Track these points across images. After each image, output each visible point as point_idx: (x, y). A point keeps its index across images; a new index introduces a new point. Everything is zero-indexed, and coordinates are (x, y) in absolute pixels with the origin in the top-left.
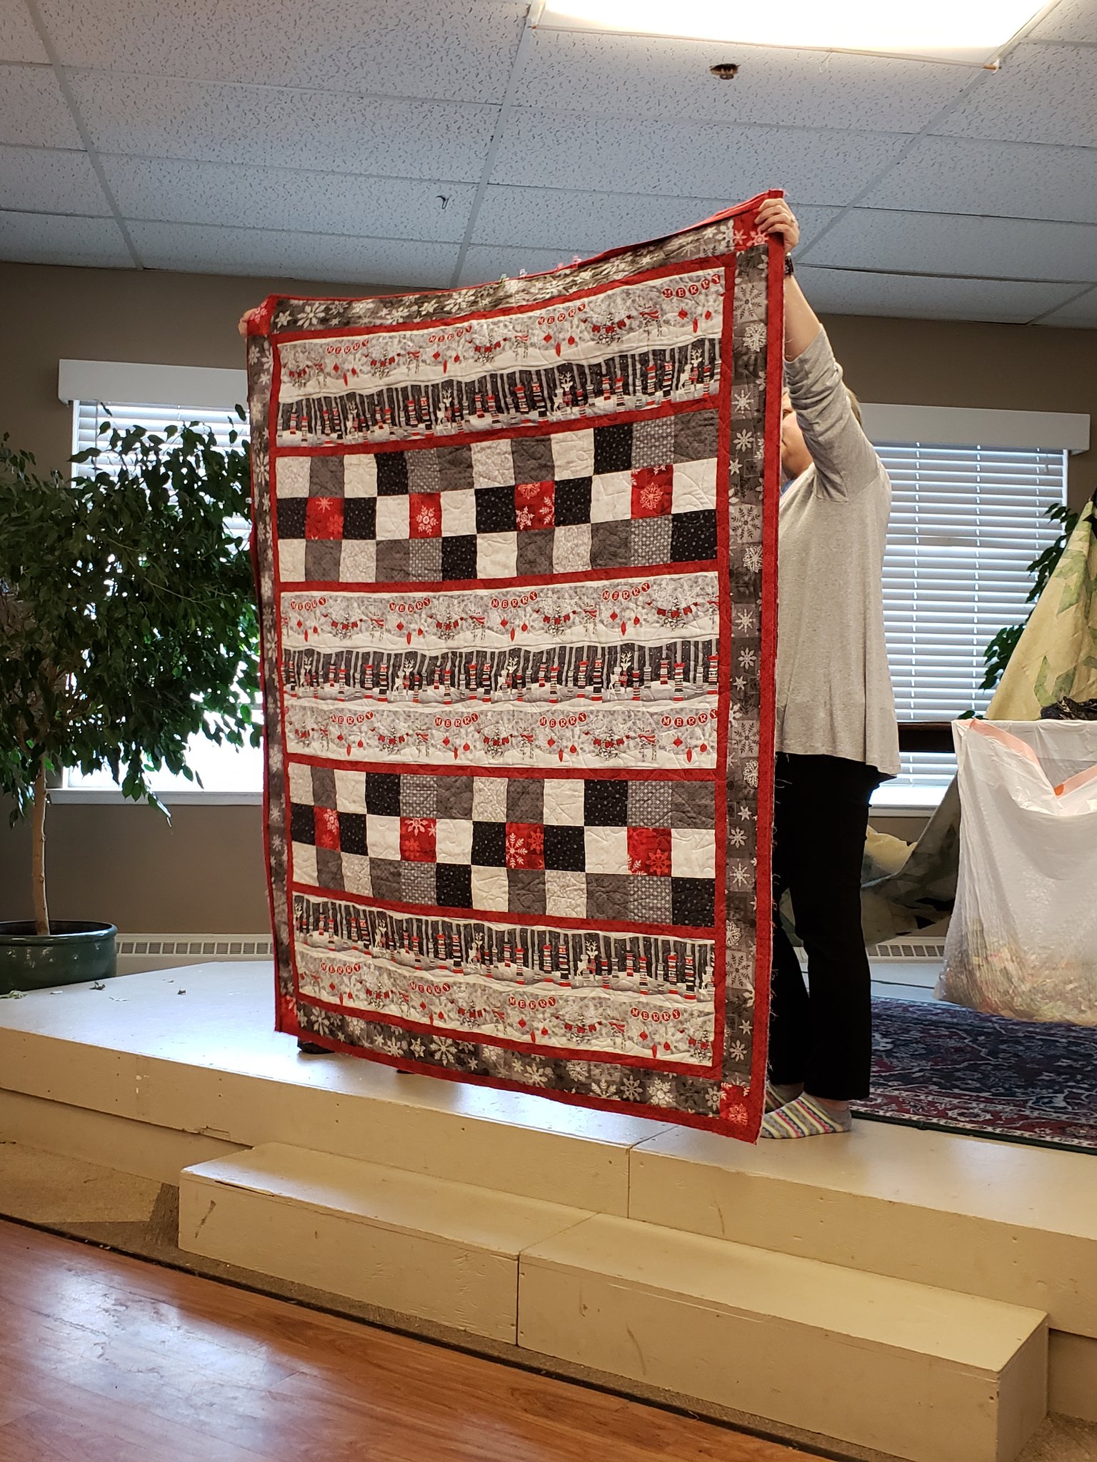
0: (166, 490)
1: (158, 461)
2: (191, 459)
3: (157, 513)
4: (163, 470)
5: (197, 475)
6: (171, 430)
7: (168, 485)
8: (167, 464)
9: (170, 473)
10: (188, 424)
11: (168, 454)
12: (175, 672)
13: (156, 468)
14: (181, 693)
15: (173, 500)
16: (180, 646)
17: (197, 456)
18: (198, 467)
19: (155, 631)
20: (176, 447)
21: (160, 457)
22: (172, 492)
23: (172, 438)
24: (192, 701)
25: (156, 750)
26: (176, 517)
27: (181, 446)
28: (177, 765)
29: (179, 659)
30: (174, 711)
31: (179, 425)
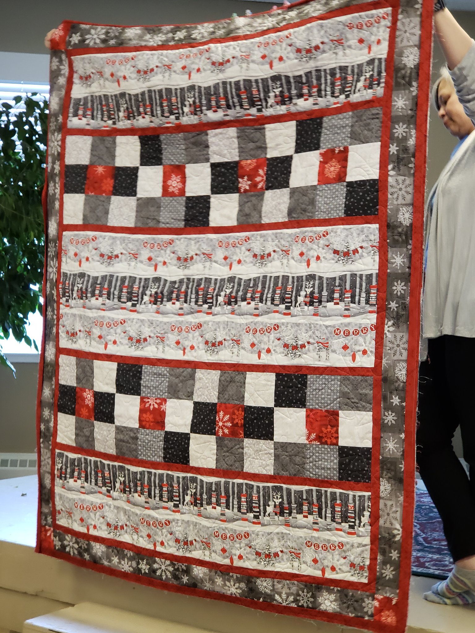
0: (14, 142)
1: (9, 120)
2: (32, 119)
3: (8, 157)
4: (11, 127)
5: (35, 130)
6: (18, 99)
7: (15, 138)
8: (15, 123)
9: (17, 129)
10: (29, 95)
11: (16, 116)
12: (19, 269)
13: (7, 126)
14: (23, 284)
15: (19, 148)
16: (23, 251)
17: (35, 117)
18: (36, 125)
19: (5, 240)
20: (21, 110)
21: (10, 118)
22: (18, 143)
23: (19, 104)
24: (31, 289)
25: (6, 325)
26: (20, 160)
27: (25, 110)
28: (20, 335)
29: (21, 260)
30: (18, 297)
31: (24, 95)
